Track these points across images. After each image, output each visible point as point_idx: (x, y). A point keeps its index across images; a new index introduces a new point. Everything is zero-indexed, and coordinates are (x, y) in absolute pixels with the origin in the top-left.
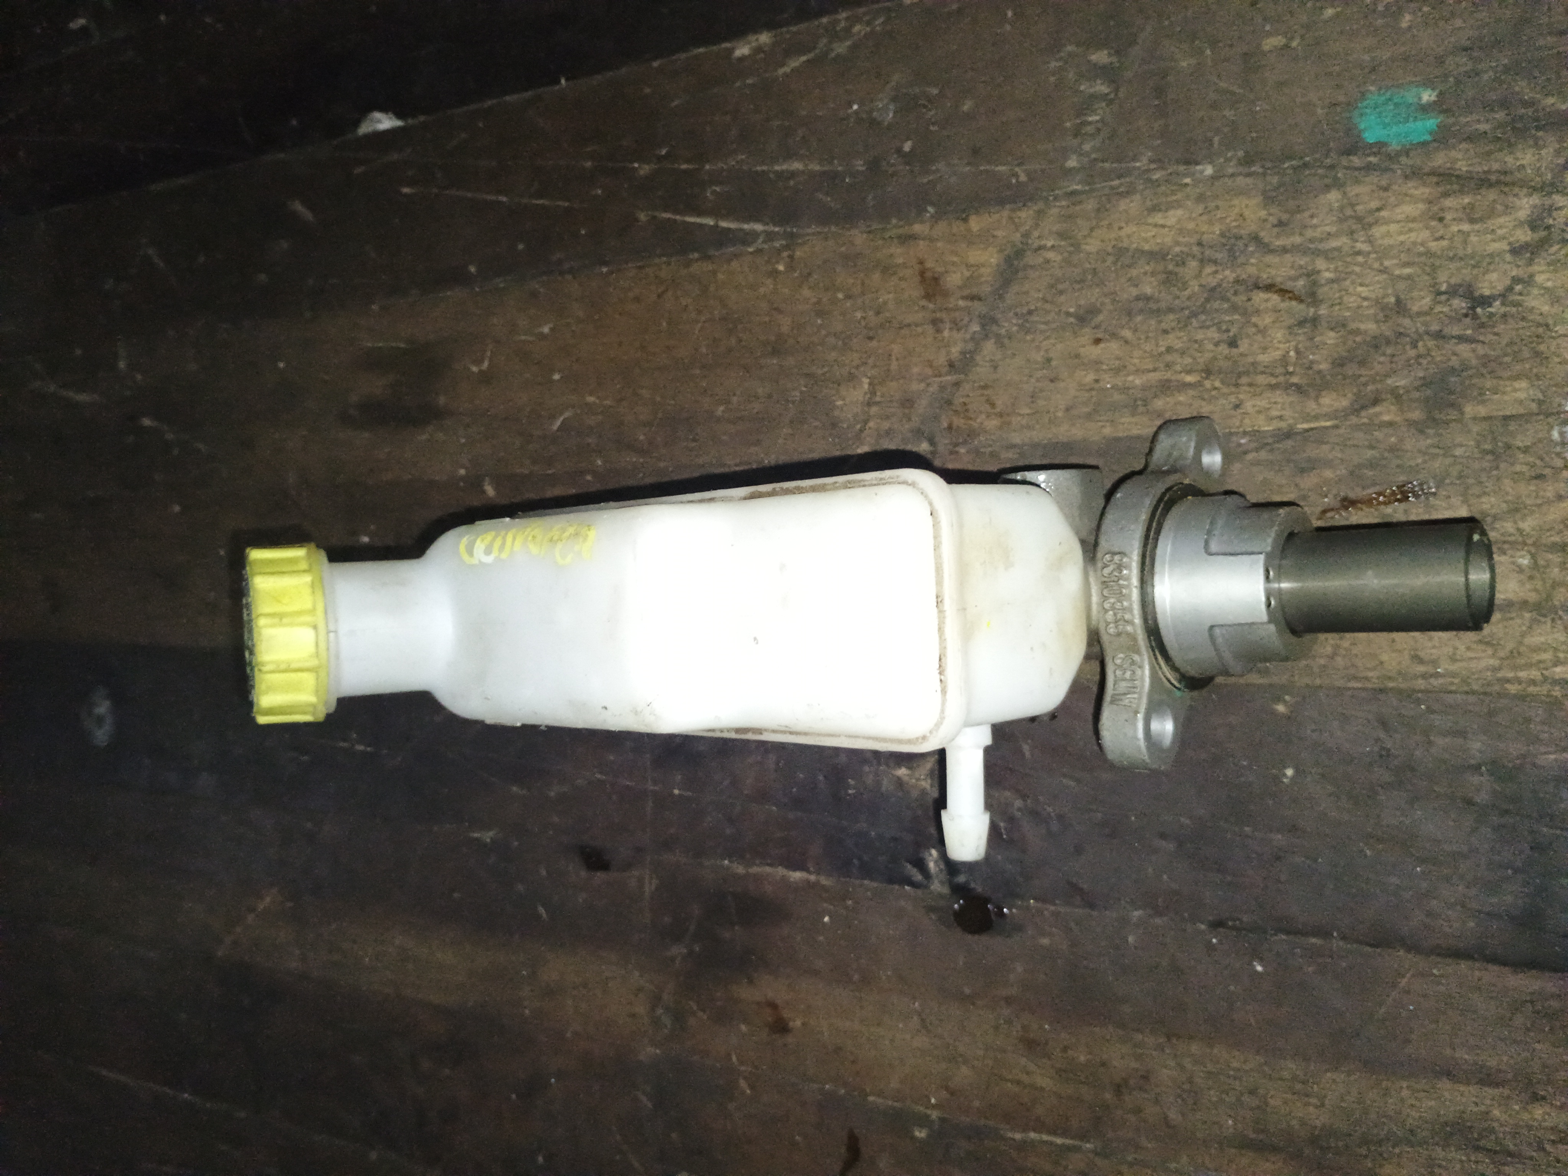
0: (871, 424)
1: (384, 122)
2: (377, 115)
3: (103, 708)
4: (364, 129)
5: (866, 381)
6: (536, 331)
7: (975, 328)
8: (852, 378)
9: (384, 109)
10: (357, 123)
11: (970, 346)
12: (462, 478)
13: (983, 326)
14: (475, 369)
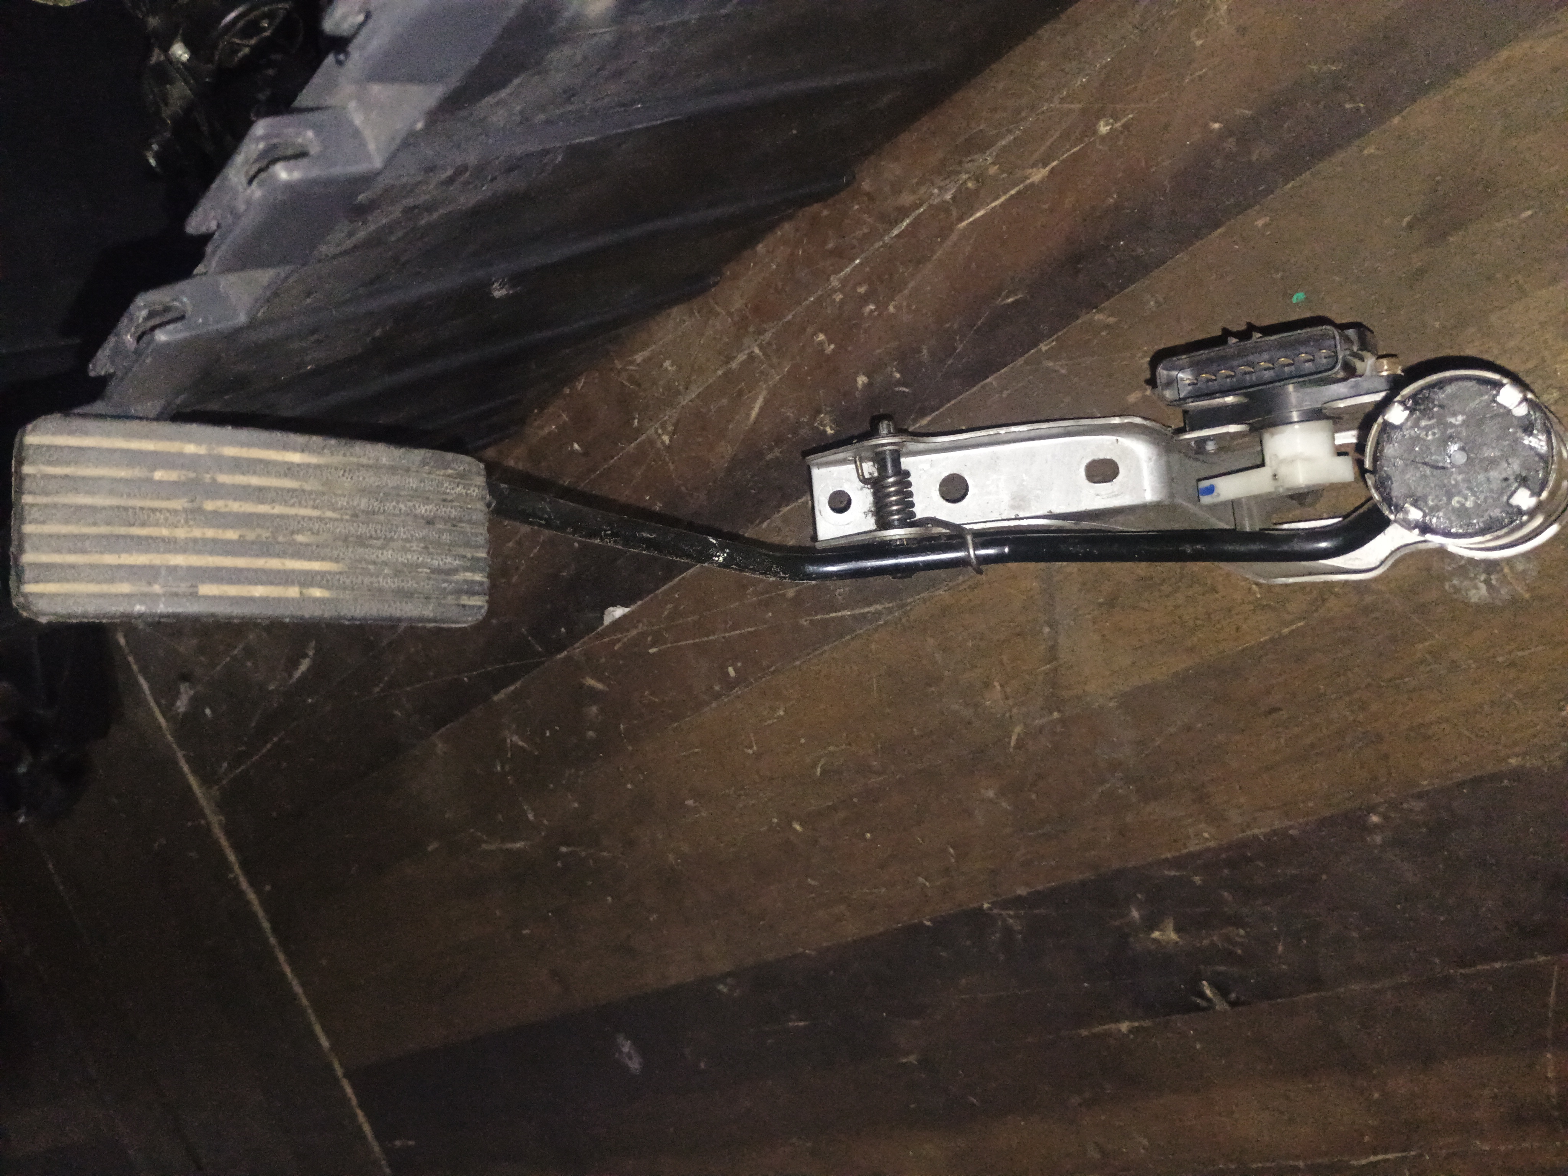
0: (1015, 710)
1: (618, 612)
2: (611, 609)
3: (627, 1047)
4: (607, 620)
5: (996, 684)
6: (776, 716)
7: (1047, 630)
8: (987, 685)
9: (614, 605)
10: (601, 619)
11: (1050, 643)
12: (777, 825)
13: (1050, 626)
14: (750, 751)
